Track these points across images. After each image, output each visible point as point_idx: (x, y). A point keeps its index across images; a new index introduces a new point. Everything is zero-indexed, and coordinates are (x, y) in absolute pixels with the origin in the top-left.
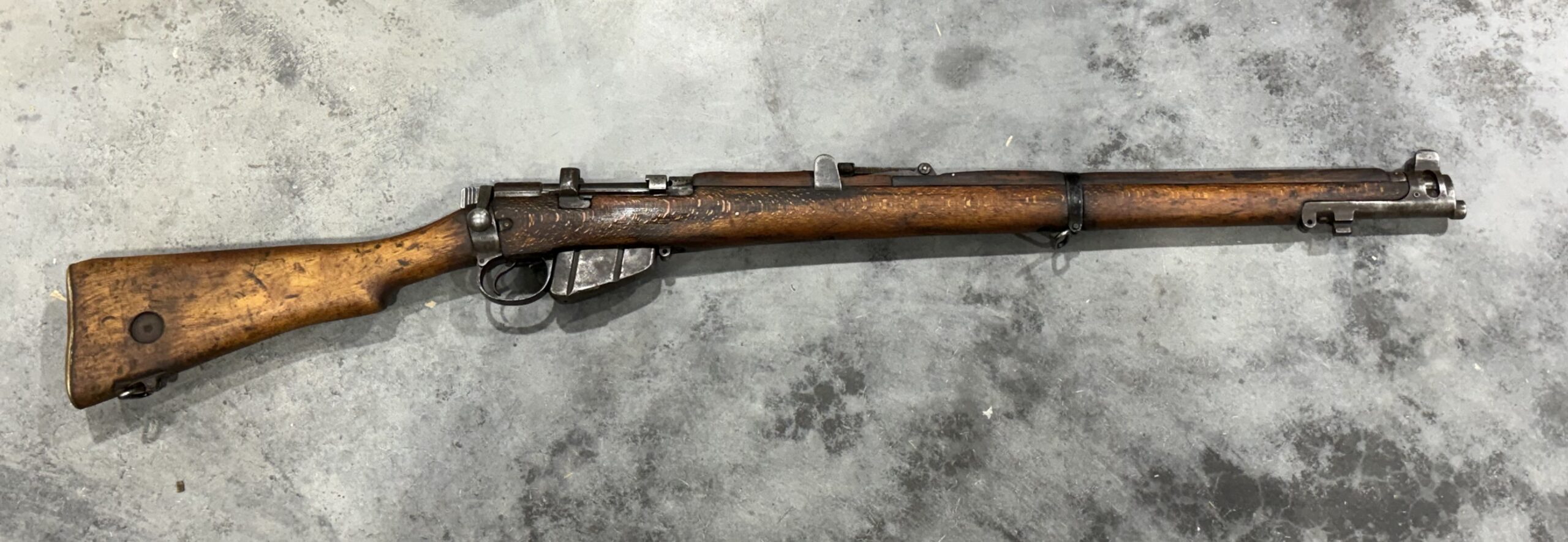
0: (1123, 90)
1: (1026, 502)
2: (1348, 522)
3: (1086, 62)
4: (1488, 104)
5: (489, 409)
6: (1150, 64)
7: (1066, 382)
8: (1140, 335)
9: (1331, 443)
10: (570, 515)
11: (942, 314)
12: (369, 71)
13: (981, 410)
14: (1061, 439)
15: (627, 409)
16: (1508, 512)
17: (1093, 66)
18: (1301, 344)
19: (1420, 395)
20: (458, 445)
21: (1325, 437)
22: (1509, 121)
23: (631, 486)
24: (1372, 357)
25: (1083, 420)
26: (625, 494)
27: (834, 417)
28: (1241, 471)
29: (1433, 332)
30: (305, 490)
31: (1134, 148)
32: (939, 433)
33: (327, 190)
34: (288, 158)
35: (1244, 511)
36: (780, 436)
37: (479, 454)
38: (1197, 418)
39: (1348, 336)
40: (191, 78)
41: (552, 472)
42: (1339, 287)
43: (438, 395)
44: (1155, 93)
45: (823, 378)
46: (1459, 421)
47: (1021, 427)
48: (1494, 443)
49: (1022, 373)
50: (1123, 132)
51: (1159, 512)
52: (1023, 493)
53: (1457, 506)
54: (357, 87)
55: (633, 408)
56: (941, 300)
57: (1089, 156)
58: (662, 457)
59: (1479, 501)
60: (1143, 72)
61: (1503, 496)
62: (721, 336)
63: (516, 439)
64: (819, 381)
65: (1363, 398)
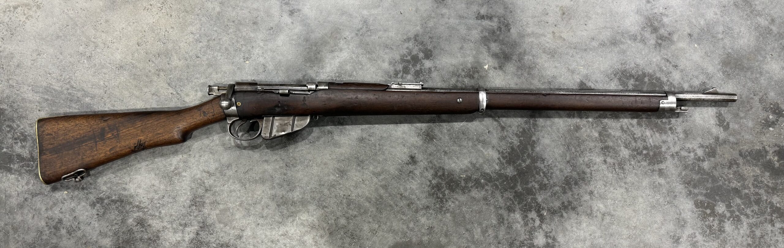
5: (267, 65)
7: (520, 54)
8: (553, 33)
9: (634, 78)
11: (466, 24)
13: (483, 66)
14: (517, 78)
16: (706, 107)
18: (622, 35)
19: (672, 57)
21: (631, 76)
24: (653, 42)
25: (527, 70)
27: (419, 69)
29: (678, 30)
30: (187, 99)
32: (465, 76)
36: (395, 77)
38: (577, 68)
39: (642, 32)
42: (638, 12)
43: (244, 59)
45: (415, 52)
46: (687, 69)
47: (500, 73)
48: (702, 78)
49: (501, 49)
55: (331, 65)
56: (466, 18)
62: (369, 34)
64: (413, 54)
65: (648, 59)
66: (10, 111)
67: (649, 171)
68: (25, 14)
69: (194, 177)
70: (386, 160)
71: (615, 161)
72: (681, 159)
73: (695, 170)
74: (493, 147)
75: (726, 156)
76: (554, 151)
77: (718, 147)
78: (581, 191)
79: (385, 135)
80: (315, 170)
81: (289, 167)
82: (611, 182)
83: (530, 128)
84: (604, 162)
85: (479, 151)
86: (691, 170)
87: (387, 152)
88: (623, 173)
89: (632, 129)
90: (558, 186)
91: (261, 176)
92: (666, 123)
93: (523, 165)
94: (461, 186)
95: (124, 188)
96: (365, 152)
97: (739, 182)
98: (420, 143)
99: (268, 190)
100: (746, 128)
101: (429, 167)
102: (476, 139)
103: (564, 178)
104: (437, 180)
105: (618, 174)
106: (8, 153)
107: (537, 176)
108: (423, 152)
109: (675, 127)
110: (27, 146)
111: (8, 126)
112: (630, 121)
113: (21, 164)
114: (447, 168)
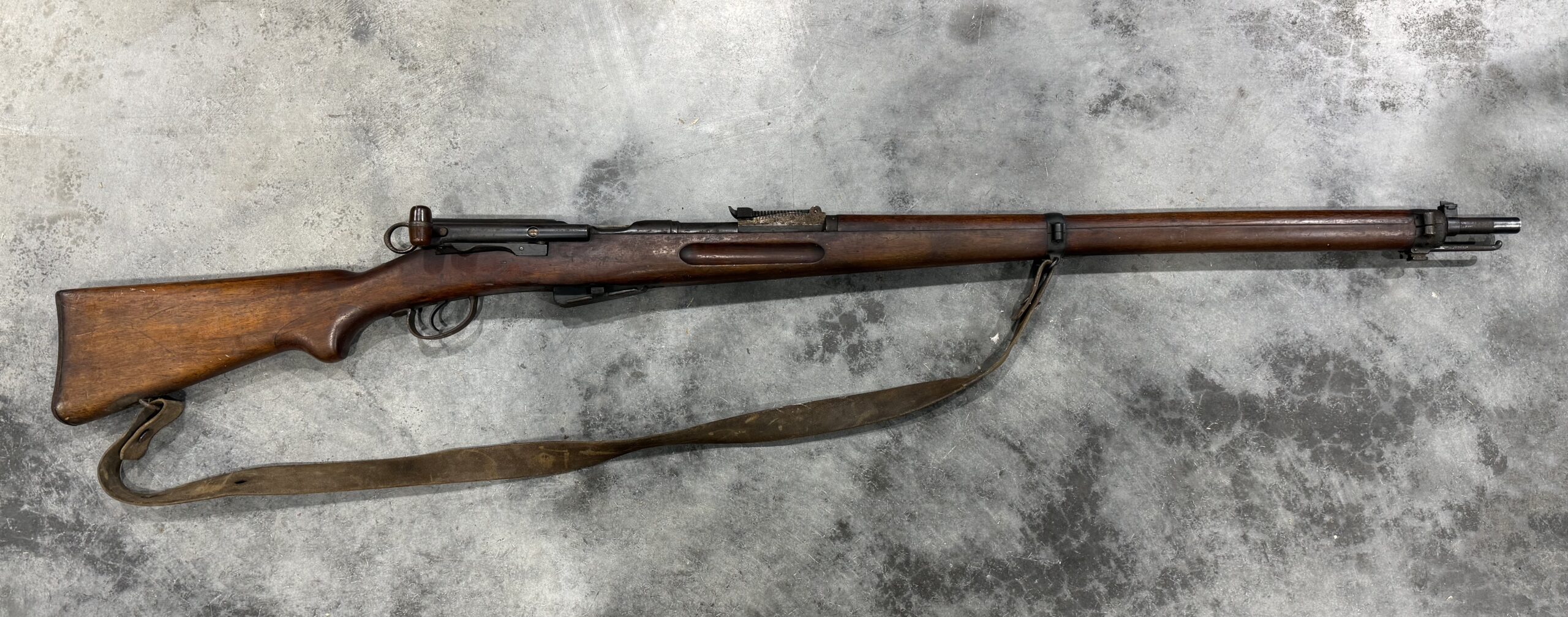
0: (1122, 45)
1: (1027, 417)
2: (1316, 434)
3: (1089, 19)
4: (1449, 58)
5: (549, 335)
6: (1148, 20)
7: (1065, 312)
9: (1303, 363)
10: (623, 428)
12: (434, 29)
13: (990, 336)
14: (1060, 362)
15: (672, 335)
16: (1458, 424)
17: (1095, 22)
18: (1278, 275)
19: (1383, 320)
20: (523, 366)
21: (1299, 359)
22: (1469, 74)
23: (677, 402)
24: (1341, 288)
25: (1080, 345)
26: (672, 409)
27: (856, 343)
28: (1224, 389)
30: (387, 405)
31: (1131, 99)
32: (951, 356)
33: (399, 137)
34: (364, 109)
35: (1226, 424)
36: (809, 359)
37: (542, 375)
38: (1184, 342)
39: (1320, 268)
40: (278, 36)
41: (607, 390)
43: (503, 322)
44: (1152, 47)
45: (847, 307)
46: (1416, 344)
47: (1026, 350)
48: (1447, 363)
50: (1122, 83)
51: (1148, 425)
52: (1026, 410)
53: (1414, 419)
54: (424, 42)
55: (676, 333)
57: (1090, 106)
58: (704, 377)
59: (1433, 413)
60: (1141, 27)
61: (1454, 410)
63: (574, 362)
64: (843, 312)
65: (1333, 324)
66: (39, 430)
67: (1338, 559)
68: (70, 235)
69: (399, 564)
70: (788, 530)
71: (1265, 537)
72: (1406, 533)
73: (1435, 557)
74: (1011, 505)
75: (1501, 527)
76: (1138, 516)
77: (1483, 509)
78: (1196, 600)
79: (786, 478)
80: (644, 551)
81: (591, 544)
82: (1256, 582)
83: (1088, 467)
84: (1243, 540)
85: (981, 512)
86: (1426, 557)
87: (790, 515)
88: (1283, 563)
89: (1302, 469)
90: (1148, 589)
91: (533, 562)
92: (1371, 457)
93: (1075, 544)
94: (944, 586)
95: (260, 586)
96: (746, 513)
97: (1529, 583)
98: (859, 495)
99: (547, 591)
100: (1541, 469)
101: (877, 545)
102: (976, 488)
103: (1159, 573)
104: (893, 573)
105: (1272, 565)
106: (32, 513)
107: (1103, 568)
108: (864, 515)
109: (1391, 465)
110: (70, 498)
111: (34, 459)
112: (1297, 453)
113: (57, 536)
114: (914, 548)
